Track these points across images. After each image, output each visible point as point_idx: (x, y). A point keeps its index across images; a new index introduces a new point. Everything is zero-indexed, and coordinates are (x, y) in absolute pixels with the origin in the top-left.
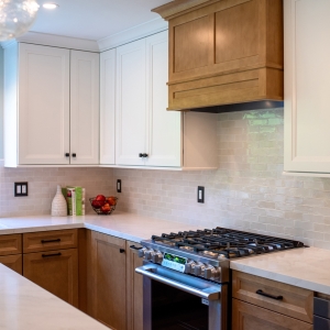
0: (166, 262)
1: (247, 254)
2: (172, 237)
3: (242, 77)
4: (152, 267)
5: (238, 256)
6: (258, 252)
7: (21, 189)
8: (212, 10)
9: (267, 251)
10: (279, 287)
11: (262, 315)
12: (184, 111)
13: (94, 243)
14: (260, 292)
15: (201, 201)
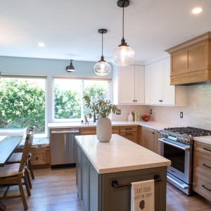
0: (170, 137)
1: (200, 136)
2: (171, 129)
3: (198, 73)
4: (164, 138)
5: (196, 136)
6: (204, 135)
7: (118, 112)
8: (187, 50)
9: (208, 135)
11: (205, 157)
12: (176, 85)
13: (143, 130)
14: (204, 149)
15: (182, 117)
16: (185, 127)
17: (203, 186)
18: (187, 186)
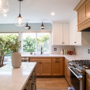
7: (55, 49)
8: (85, 5)
15: (89, 53)
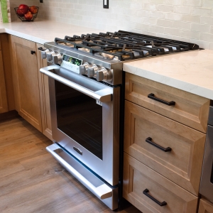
1: (142, 56)
4: (55, 67)
5: (133, 58)
6: (154, 53)
9: (163, 53)
10: (172, 93)
11: (153, 119)
14: (152, 96)
16: (113, 31)
17: (146, 192)
18: (110, 190)
